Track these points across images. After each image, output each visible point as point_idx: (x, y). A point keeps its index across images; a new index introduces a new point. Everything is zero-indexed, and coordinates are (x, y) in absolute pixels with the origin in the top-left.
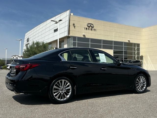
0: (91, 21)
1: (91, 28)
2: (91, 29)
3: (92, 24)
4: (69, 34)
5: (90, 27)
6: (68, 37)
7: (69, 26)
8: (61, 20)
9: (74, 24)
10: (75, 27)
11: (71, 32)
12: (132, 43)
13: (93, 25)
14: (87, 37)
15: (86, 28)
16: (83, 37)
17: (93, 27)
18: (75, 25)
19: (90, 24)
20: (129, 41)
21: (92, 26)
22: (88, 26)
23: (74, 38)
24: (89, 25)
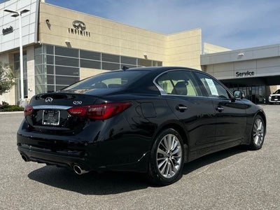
0: (80, 16)
2: (81, 32)
3: (82, 23)
4: (38, 39)
6: (36, 46)
7: (39, 24)
8: (26, 11)
9: (47, 20)
10: (49, 26)
11: (42, 36)
12: (150, 61)
13: (84, 24)
14: (73, 46)
15: (72, 30)
18: (50, 22)
19: (78, 22)
20: (146, 56)
22: (75, 26)
23: (49, 48)
24: (77, 24)
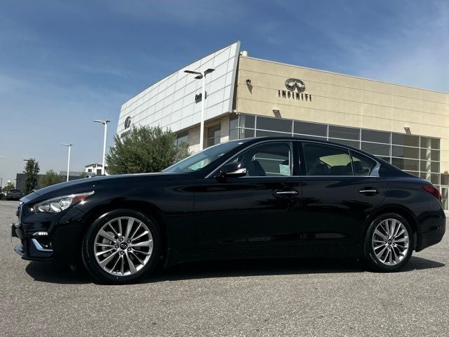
0: (297, 72)
1: (296, 91)
2: (298, 95)
3: (299, 81)
4: (234, 107)
5: (295, 88)
6: (231, 116)
7: (236, 86)
8: (210, 71)
9: (248, 81)
10: (250, 88)
11: (239, 102)
12: (416, 137)
13: (302, 83)
14: (284, 116)
15: (284, 93)
16: (272, 115)
17: (304, 89)
18: (252, 83)
19: (293, 80)
20: (407, 130)
21: (300, 85)
22: (288, 87)
23: (249, 119)
24: (291, 84)
